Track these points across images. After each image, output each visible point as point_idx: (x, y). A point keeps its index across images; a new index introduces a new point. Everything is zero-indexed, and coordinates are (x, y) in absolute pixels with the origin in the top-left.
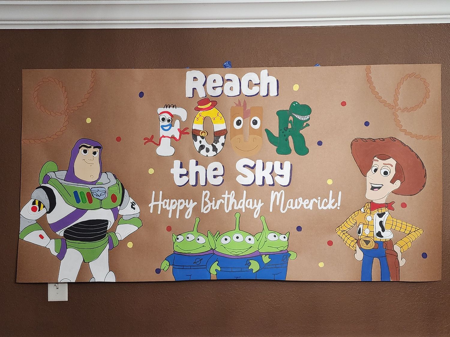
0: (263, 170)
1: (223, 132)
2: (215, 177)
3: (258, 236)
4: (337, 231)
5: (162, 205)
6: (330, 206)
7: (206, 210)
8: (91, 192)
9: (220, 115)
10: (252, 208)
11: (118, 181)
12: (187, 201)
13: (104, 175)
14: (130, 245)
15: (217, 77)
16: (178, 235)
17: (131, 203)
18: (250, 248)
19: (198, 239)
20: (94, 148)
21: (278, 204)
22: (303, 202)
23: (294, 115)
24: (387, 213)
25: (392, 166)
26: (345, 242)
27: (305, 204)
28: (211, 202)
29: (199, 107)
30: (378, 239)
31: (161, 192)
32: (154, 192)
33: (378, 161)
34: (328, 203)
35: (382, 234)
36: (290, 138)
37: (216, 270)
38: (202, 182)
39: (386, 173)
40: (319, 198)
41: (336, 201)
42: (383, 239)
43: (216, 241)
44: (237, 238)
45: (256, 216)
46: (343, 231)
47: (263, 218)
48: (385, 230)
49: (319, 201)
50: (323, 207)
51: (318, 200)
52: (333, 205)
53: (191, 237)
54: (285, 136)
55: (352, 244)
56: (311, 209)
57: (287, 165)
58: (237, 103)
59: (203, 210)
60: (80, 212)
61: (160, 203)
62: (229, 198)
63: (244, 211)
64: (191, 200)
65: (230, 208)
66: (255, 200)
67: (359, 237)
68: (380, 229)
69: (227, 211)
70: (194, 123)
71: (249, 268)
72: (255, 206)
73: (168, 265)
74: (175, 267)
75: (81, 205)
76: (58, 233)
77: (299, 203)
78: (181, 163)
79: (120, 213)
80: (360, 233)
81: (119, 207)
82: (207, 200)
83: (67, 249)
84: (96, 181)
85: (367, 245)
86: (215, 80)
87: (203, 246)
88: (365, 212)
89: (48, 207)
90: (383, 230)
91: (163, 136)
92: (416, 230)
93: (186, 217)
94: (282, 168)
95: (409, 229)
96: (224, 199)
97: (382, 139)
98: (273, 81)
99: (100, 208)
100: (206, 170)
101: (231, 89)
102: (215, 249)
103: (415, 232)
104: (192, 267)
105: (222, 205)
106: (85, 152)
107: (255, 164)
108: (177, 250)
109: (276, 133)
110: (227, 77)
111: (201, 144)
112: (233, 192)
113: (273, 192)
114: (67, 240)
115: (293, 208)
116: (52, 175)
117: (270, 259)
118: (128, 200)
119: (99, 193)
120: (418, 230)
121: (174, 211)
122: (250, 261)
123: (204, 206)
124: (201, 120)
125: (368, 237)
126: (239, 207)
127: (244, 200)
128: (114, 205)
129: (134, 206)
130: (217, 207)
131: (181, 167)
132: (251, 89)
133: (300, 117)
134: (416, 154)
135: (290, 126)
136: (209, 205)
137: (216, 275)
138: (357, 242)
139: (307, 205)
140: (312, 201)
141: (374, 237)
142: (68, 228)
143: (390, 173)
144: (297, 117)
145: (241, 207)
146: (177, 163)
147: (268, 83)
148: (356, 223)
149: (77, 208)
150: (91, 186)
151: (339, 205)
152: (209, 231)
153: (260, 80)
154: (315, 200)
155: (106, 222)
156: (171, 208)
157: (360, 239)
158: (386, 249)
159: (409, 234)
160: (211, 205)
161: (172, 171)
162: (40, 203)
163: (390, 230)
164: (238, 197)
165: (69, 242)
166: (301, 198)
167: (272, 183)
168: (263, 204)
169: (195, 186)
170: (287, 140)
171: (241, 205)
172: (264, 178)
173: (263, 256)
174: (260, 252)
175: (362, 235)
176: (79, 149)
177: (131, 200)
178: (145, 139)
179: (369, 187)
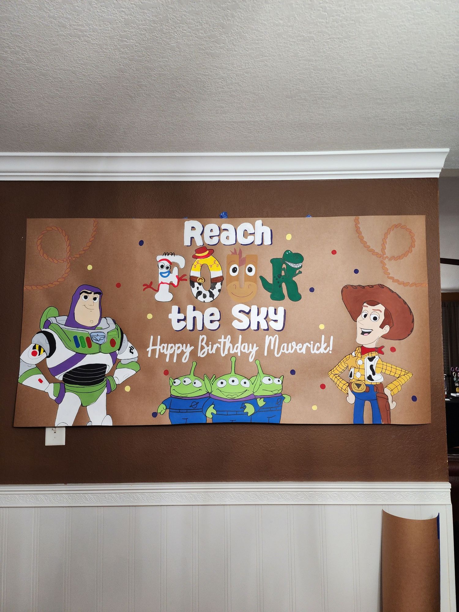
0: (258, 315)
1: (220, 279)
2: (212, 322)
3: (253, 379)
4: (329, 375)
5: (160, 349)
6: (322, 350)
7: (203, 354)
8: (91, 337)
9: (217, 262)
10: (247, 352)
11: (117, 325)
12: (184, 345)
13: (103, 319)
14: (128, 389)
15: (215, 227)
16: (175, 379)
17: (130, 347)
18: (246, 391)
19: (195, 383)
20: (94, 294)
21: (272, 348)
22: (296, 346)
23: (287, 263)
24: (377, 357)
25: (381, 312)
26: (337, 386)
27: (298, 348)
28: (208, 346)
29: (197, 255)
30: (369, 382)
31: (159, 337)
32: (152, 337)
33: (367, 307)
34: (320, 347)
35: (373, 377)
36: (284, 285)
37: (212, 413)
38: (199, 327)
39: (375, 319)
40: (312, 342)
41: (328, 346)
42: (373, 383)
43: (213, 384)
44: (233, 381)
45: (251, 360)
46: (335, 375)
47: (257, 362)
48: (376, 374)
49: (312, 345)
50: (315, 351)
51: (310, 344)
52: (325, 349)
53: (188, 381)
54: (278, 282)
55: (344, 388)
56: (304, 353)
57: (281, 310)
58: (233, 251)
59: (200, 354)
60: (80, 356)
61: (158, 347)
62: (225, 343)
63: (239, 355)
64: (189, 345)
65: (226, 352)
66: (251, 345)
67: (351, 381)
68: (370, 373)
69: (223, 355)
70: (192, 270)
71: (245, 412)
72: (250, 350)
73: (165, 408)
74: (171, 410)
75: (81, 350)
76: (57, 377)
77: (292, 347)
78: (179, 309)
79: (119, 357)
80: (352, 377)
81: (117, 352)
82: (204, 344)
83: (65, 392)
84: (96, 326)
85: (358, 388)
86: (212, 230)
87: (200, 390)
88: (356, 355)
89: (48, 351)
90: (374, 374)
91: (162, 283)
92: (406, 373)
93: (183, 361)
94: (276, 314)
95: (399, 372)
96: (220, 343)
97: (371, 285)
98: (267, 230)
99: (99, 352)
100: (203, 315)
101: (227, 238)
102: (211, 392)
103: (404, 375)
104: (188, 411)
105: (218, 349)
106: (86, 297)
107: (250, 310)
108: (174, 393)
109: (270, 280)
110: (224, 226)
111: (199, 290)
112: (229, 336)
113: (267, 336)
114: (65, 384)
115: (287, 352)
116: (53, 320)
117: (265, 403)
118: (127, 345)
119: (98, 338)
120: (407, 373)
121: (172, 355)
122: (245, 404)
123: (201, 350)
124: (199, 267)
125: (360, 380)
126: (235, 351)
127: (239, 344)
128: (112, 349)
129: (132, 350)
130: (214, 351)
131: (179, 312)
132: (246, 238)
133: (293, 265)
134: (404, 301)
135: (283, 273)
136: (206, 350)
137: (212, 418)
138: (349, 386)
139: (300, 349)
140: (305, 345)
141: (365, 380)
142: (67, 372)
143: (379, 318)
144: (290, 264)
145: (236, 351)
146: (175, 308)
147: (263, 233)
148: (348, 367)
149: (76, 353)
150: (90, 331)
151: (331, 349)
152: (205, 375)
153: (254, 229)
154: (307, 344)
155: (104, 366)
156: (168, 352)
157: (352, 383)
158: (377, 392)
159: (399, 377)
160: (208, 350)
161: (170, 316)
162: (40, 347)
163: (380, 374)
164: (234, 342)
165: (67, 386)
166: (294, 343)
167: (266, 328)
168: (258, 348)
169: (192, 330)
170: (280, 286)
171: (237, 349)
172: (258, 323)
173: (258, 399)
174: (255, 396)
175: (353, 378)
176: (80, 294)
177: (130, 345)
178: (144, 285)
179: (359, 332)
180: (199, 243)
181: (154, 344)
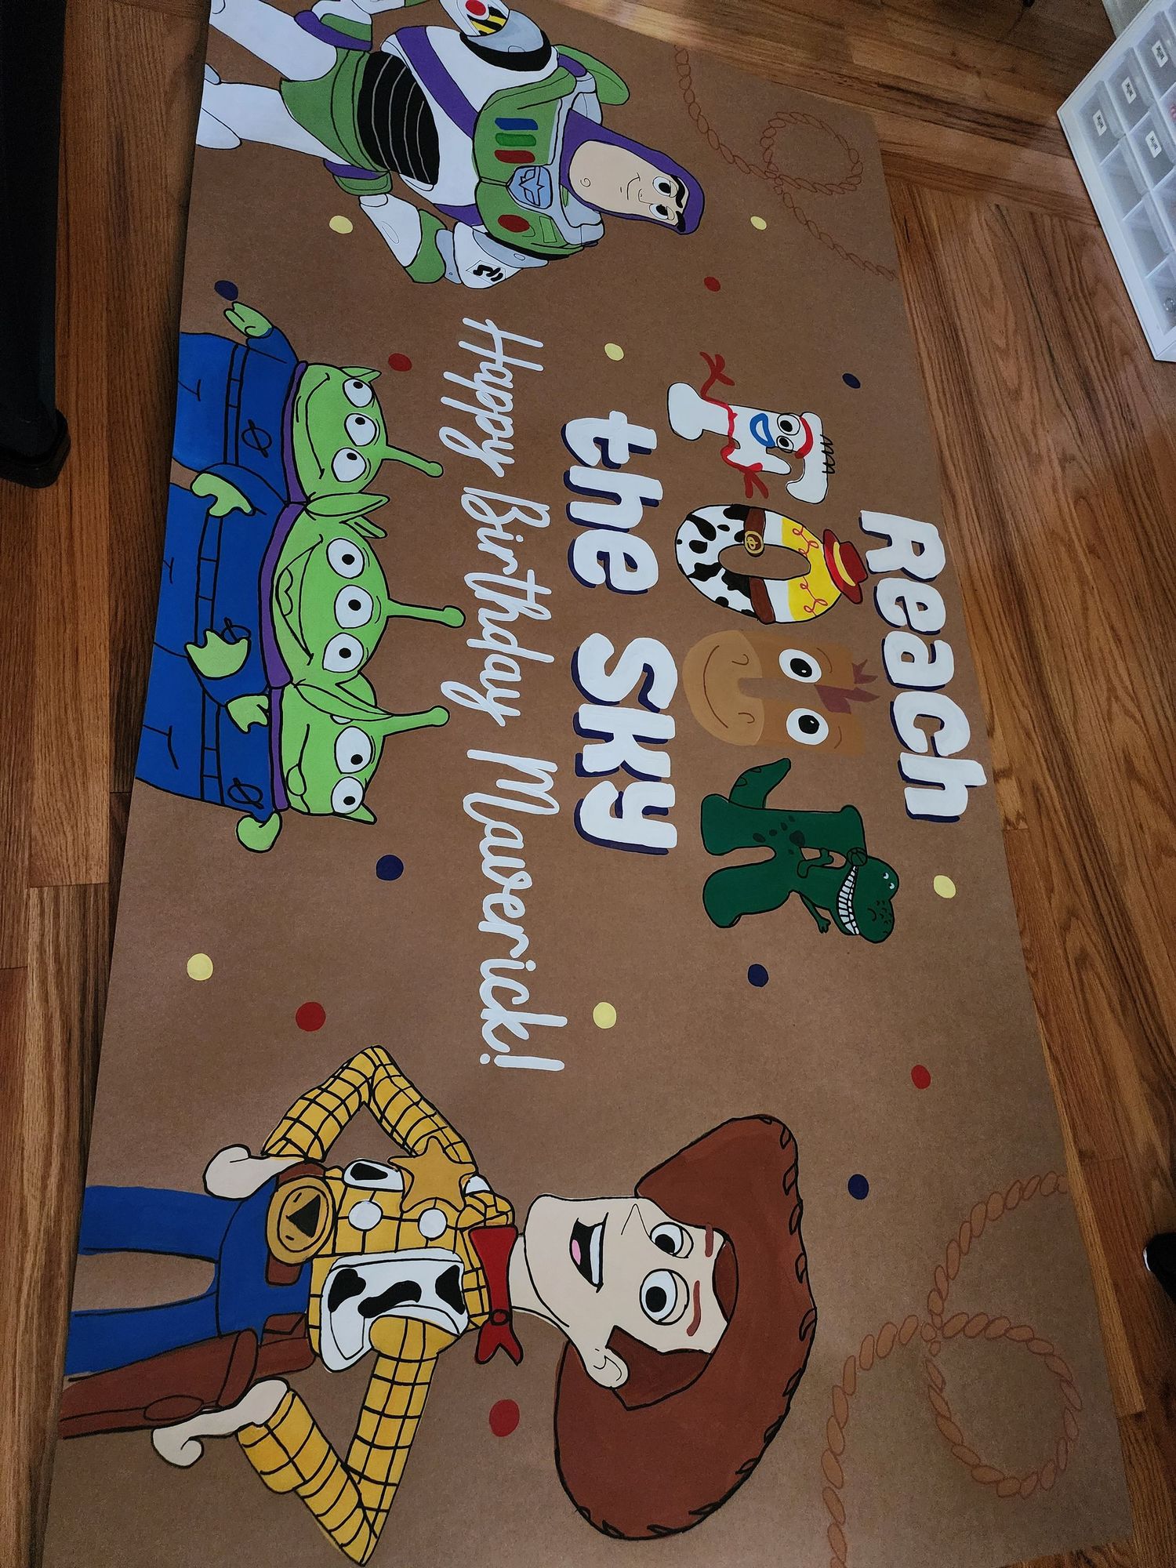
0: (638, 738)
1: (763, 611)
2: (603, 558)
3: (361, 688)
4: (369, 1052)
5: (493, 361)
6: (494, 1015)
7: (471, 503)
8: (535, 167)
9: (820, 609)
10: (484, 676)
11: (577, 250)
12: (509, 447)
14: (341, 224)
16: (371, 388)
17: (498, 269)
18: (306, 650)
19: (352, 457)
20: (677, 212)
21: (503, 784)
22: (513, 892)
23: (853, 873)
24: (462, 1321)
25: (692, 1330)
27: (504, 898)
28: (506, 528)
29: (836, 546)
30: (323, 1279)
31: (539, 368)
33: (708, 1253)
34: (509, 1006)
35: (352, 1304)
36: (764, 854)
37: (212, 499)
38: (581, 509)
40: (531, 966)
41: (518, 1047)
42: (318, 1309)
43: (344, 522)
44: (355, 605)
45: (448, 688)
46: (370, 1086)
47: (438, 716)
48: (369, 1321)
49: (520, 966)
50: (490, 982)
51: (523, 958)
52: (501, 1032)
53: (363, 434)
54: (773, 833)
55: (301, 1136)
56: (483, 927)
57: (664, 835)
58: (865, 671)
59: (470, 497)
60: (467, 119)
61: (499, 356)
62: (521, 594)
63: (473, 643)
64: (510, 461)
65: (482, 593)
66: (515, 694)
67: (336, 1173)
68: (375, 1288)
69: (470, 579)
70: (783, 520)
71: (208, 633)
72: (494, 692)
73: (250, 331)
74: (240, 355)
76: (393, 39)
77: (507, 872)
78: (647, 451)
79: (461, 228)
80: (357, 1178)
82: (514, 514)
83: (336, 47)
84: (571, 189)
85: (291, 1218)
86: (925, 608)
87: (322, 471)
88: (469, 1200)
89: (482, 42)
90: (370, 1309)
91: (732, 416)
93: (445, 432)
94: (649, 811)
95: (377, 1466)
96: (520, 575)
97: (806, 1268)
98: (952, 803)
99: (480, 177)
100: (626, 531)
101: (907, 657)
102: (308, 512)
103: (360, 1505)
104: (232, 411)
105: (495, 565)
106: (665, 188)
107: (656, 710)
108: (313, 375)
109: (776, 800)
110: (943, 648)
111: (717, 530)
112: (547, 615)
113: (553, 767)
114: (367, 55)
115: (484, 846)
116: (586, 84)
117: (246, 730)
119: (531, 185)
120: (371, 1527)
121: (469, 396)
122: (244, 643)
123: (490, 502)
124: (798, 543)
125: (335, 1225)
126: (489, 629)
127: (514, 648)
129: (488, 275)
131: (633, 448)
132: (917, 724)
133: (846, 896)
134: (757, 1461)
135: (811, 854)
136: (491, 517)
137: (192, 491)
138: (308, 1160)
139: (498, 909)
140: (516, 932)
141: (334, 1254)
142: (408, 71)
143: (660, 1322)
144: (847, 883)
145: (486, 633)
146: (648, 438)
147: (942, 786)
148: (411, 1153)
149: (479, 114)
150: (555, 170)
151: (502, 1062)
152: (385, 500)
153: (950, 757)
154: (523, 944)
155: (430, 175)
156: (479, 383)
157: (324, 1179)
158: (265, 1331)
159: (347, 1469)
160: (492, 527)
163: (368, 1347)
164: (524, 629)
165: (358, 60)
166: (528, 883)
168: (502, 723)
170: (759, 840)
171: (495, 636)
172: (608, 737)
173: (264, 701)
174: (283, 688)
175: (347, 1185)
176: (672, 176)
177: (508, 272)
178: (718, 357)
179: (588, 1213)
180: (877, 560)
181: (510, 348)
